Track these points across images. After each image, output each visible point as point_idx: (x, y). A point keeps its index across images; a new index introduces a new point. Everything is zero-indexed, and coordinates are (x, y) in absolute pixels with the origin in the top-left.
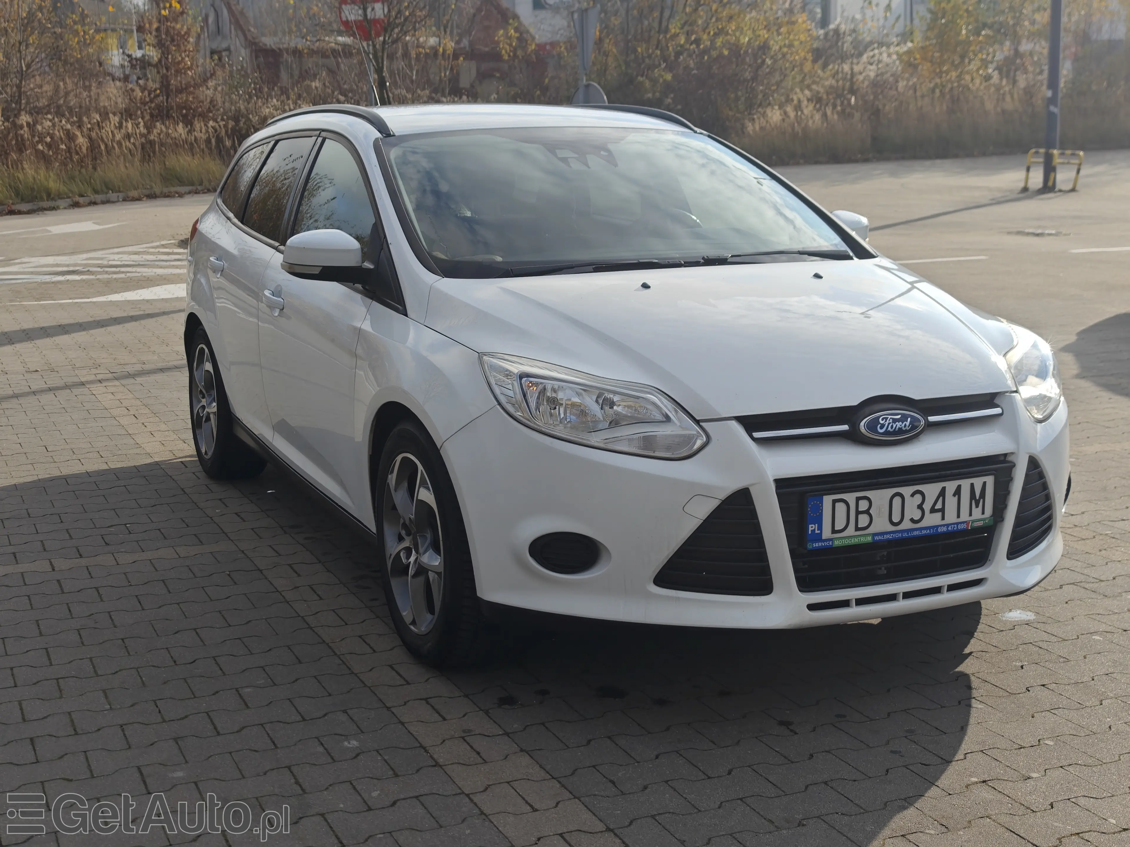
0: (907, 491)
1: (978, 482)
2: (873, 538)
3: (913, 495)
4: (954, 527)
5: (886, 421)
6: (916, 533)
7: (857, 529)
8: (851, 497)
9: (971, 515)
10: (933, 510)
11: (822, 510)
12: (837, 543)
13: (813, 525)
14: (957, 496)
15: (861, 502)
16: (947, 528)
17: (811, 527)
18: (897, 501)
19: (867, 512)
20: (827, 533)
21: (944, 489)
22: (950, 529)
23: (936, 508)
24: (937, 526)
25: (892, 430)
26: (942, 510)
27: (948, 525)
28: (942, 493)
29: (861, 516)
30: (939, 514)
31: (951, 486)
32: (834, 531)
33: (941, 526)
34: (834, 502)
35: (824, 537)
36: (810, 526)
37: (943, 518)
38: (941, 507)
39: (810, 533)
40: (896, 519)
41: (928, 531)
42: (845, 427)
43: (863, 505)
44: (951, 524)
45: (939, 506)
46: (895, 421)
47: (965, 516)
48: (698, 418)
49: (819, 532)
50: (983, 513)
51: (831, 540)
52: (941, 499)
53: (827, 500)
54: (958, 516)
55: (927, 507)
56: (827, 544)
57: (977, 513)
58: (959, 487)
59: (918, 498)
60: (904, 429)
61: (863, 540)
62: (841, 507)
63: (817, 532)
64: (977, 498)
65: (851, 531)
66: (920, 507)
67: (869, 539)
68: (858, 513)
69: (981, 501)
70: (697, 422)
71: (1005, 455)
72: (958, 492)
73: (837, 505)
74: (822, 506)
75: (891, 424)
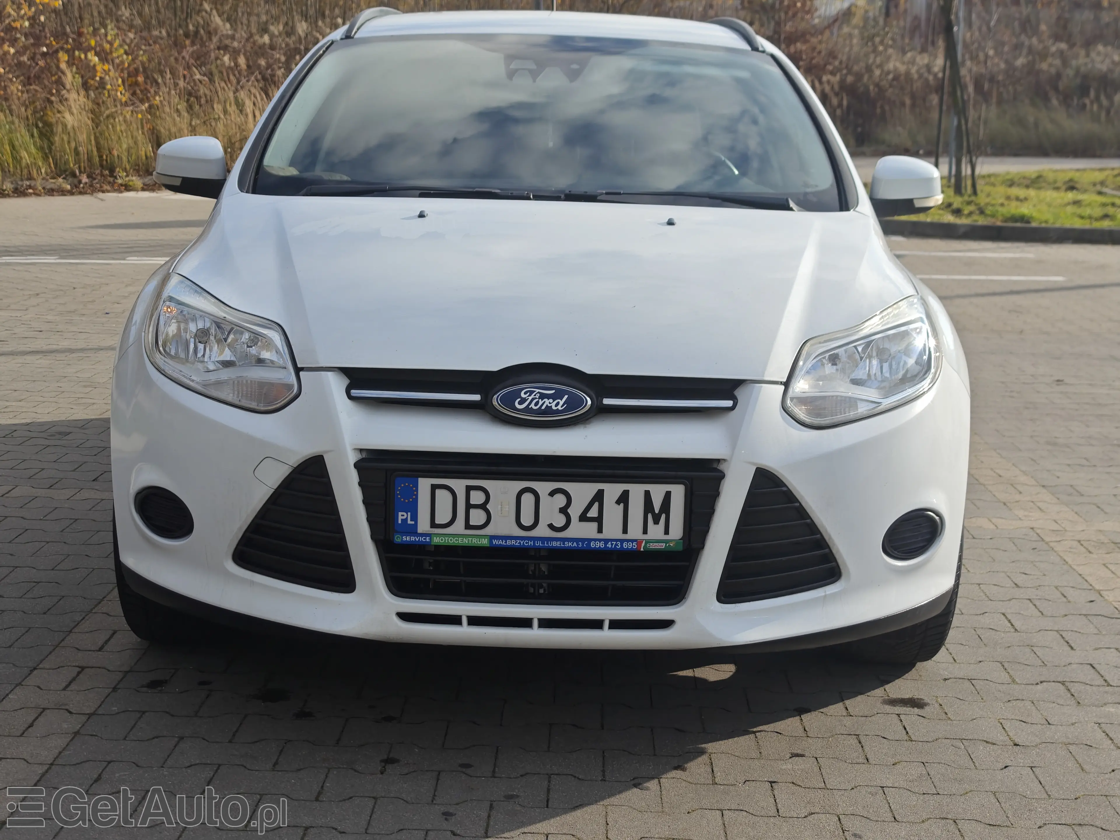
0: (543, 488)
1: (657, 491)
2: (491, 542)
3: (552, 494)
4: (616, 545)
5: (529, 396)
6: (555, 544)
7: (468, 526)
8: (459, 485)
9: (645, 532)
10: (583, 518)
11: (417, 495)
12: (436, 540)
13: (405, 514)
14: (622, 505)
15: (473, 493)
16: (606, 544)
17: (401, 516)
18: (528, 499)
19: (483, 507)
20: (423, 525)
21: (601, 493)
22: (609, 545)
23: (588, 515)
24: (590, 540)
25: (535, 408)
26: (599, 520)
27: (606, 541)
29: (472, 511)
30: (595, 525)
31: (612, 490)
32: (433, 525)
33: (595, 540)
34: (434, 488)
35: (420, 531)
36: (400, 514)
37: (600, 530)
38: (596, 516)
39: (400, 522)
40: (526, 521)
42: (476, 398)
43: (477, 498)
44: (612, 540)
45: (593, 513)
46: (542, 396)
47: (635, 531)
49: (413, 523)
50: (667, 532)
51: (429, 535)
52: (596, 505)
53: (424, 484)
54: (625, 531)
55: (575, 512)
56: (422, 539)
57: (656, 531)
58: (626, 493)
59: (561, 499)
60: (554, 408)
61: (476, 542)
62: (443, 496)
63: (409, 522)
64: (657, 511)
65: (458, 528)
66: (564, 510)
67: (485, 542)
68: (469, 506)
69: (664, 515)
70: (296, 368)
72: (624, 499)
73: (438, 492)
74: (417, 490)
75: (537, 400)
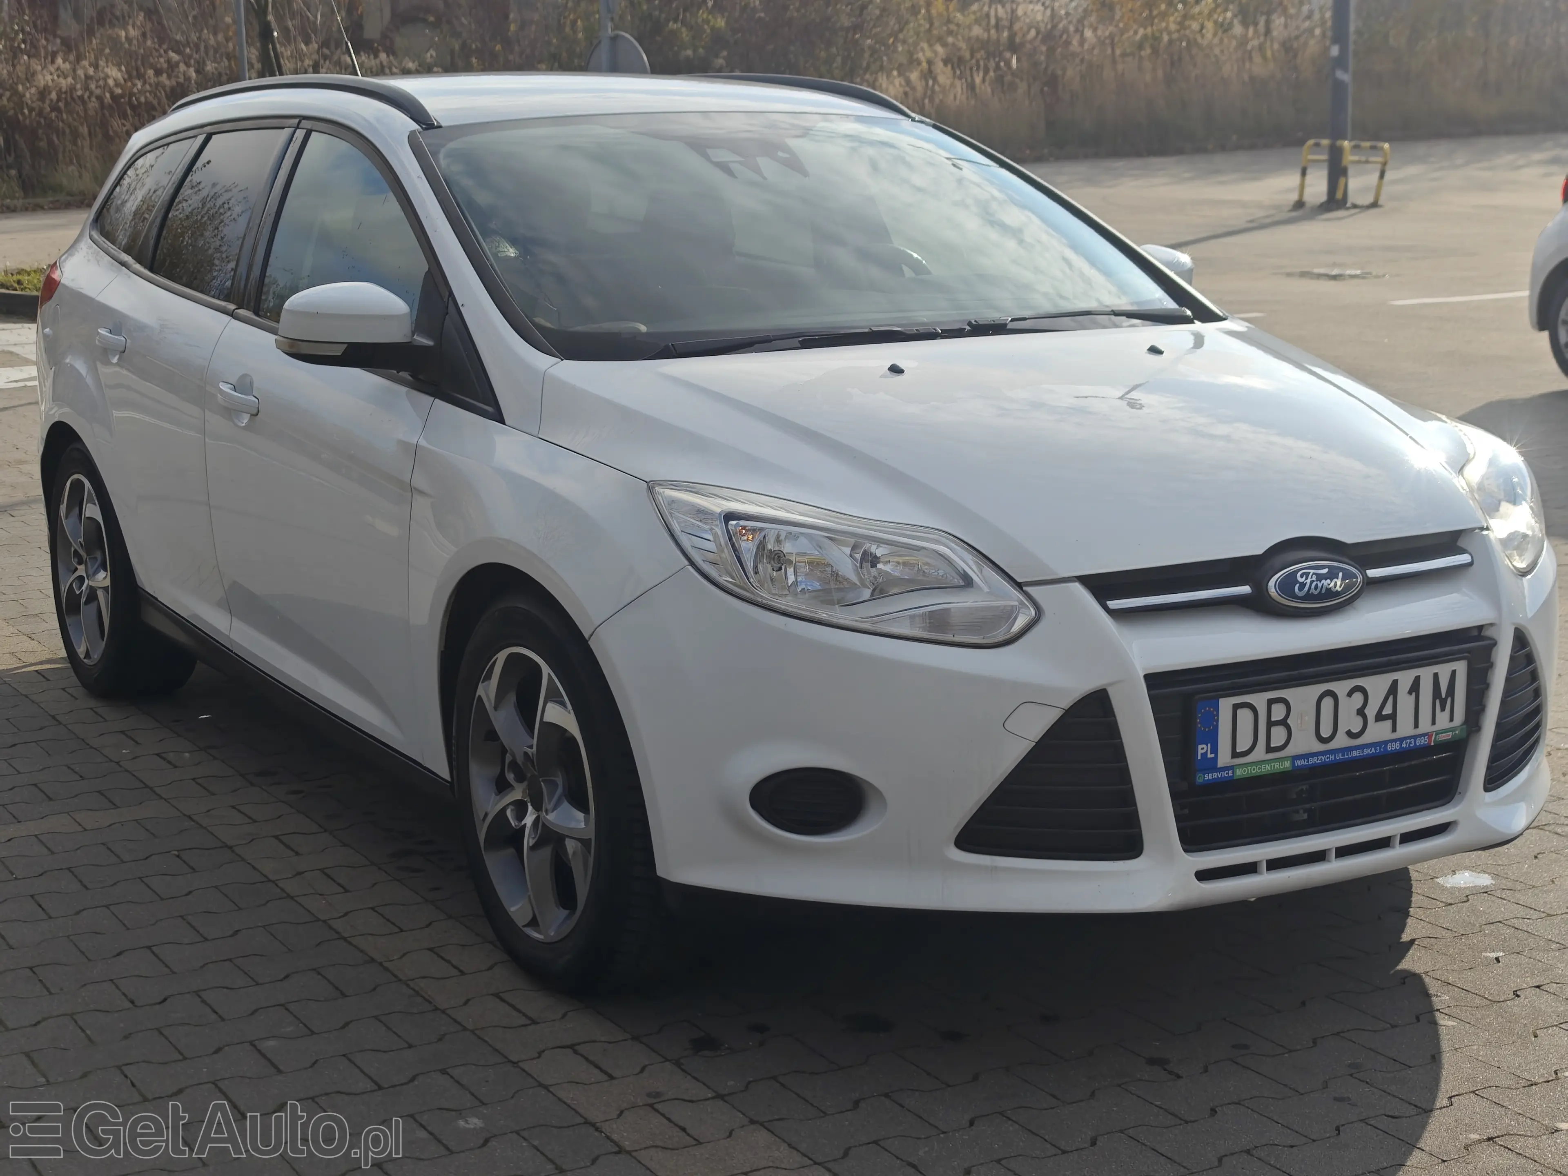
0: (1341, 687)
1: (1444, 671)
2: (1293, 763)
3: (1350, 694)
4: (1410, 743)
5: (1306, 579)
6: (1355, 754)
7: (1269, 749)
8: (1259, 700)
9: (1434, 723)
10: (1380, 717)
11: (1217, 721)
12: (1240, 773)
13: (1204, 746)
14: (1414, 694)
15: (1275, 707)
16: (1401, 744)
17: (1202, 749)
18: (1327, 703)
19: (1284, 722)
20: (1224, 758)
21: (1395, 683)
22: (1404, 745)
23: (1384, 713)
24: (1386, 742)
25: (1316, 593)
26: (1393, 717)
27: (1401, 740)
28: (1393, 689)
29: (1275, 730)
30: (1389, 723)
31: (1405, 678)
32: (1235, 754)
33: (1391, 741)
34: (1236, 707)
35: (1220, 764)
36: (1200, 747)
37: (1394, 729)
38: (1390, 712)
39: (1199, 758)
40: (1325, 733)
41: (1373, 751)
42: (1246, 589)
43: (1278, 712)
44: (1406, 738)
45: (1387, 710)
46: (1320, 577)
47: (1425, 726)
48: (1019, 580)
49: (1213, 755)
50: (1451, 720)
51: (1231, 768)
52: (1391, 699)
53: (1226, 705)
54: (1416, 726)
55: (1371, 712)
56: (1225, 774)
57: (1443, 720)
58: (1417, 679)
59: (1358, 697)
60: (1334, 590)
61: (1278, 767)
62: (1245, 716)
63: (1210, 756)
64: (1443, 696)
65: (1260, 753)
66: (1361, 712)
67: (1287, 765)
68: (1270, 724)
69: (1449, 700)
70: (1019, 586)
71: (1480, 628)
72: (1415, 688)
73: (1240, 712)
74: (1218, 715)
75: (1315, 583)
